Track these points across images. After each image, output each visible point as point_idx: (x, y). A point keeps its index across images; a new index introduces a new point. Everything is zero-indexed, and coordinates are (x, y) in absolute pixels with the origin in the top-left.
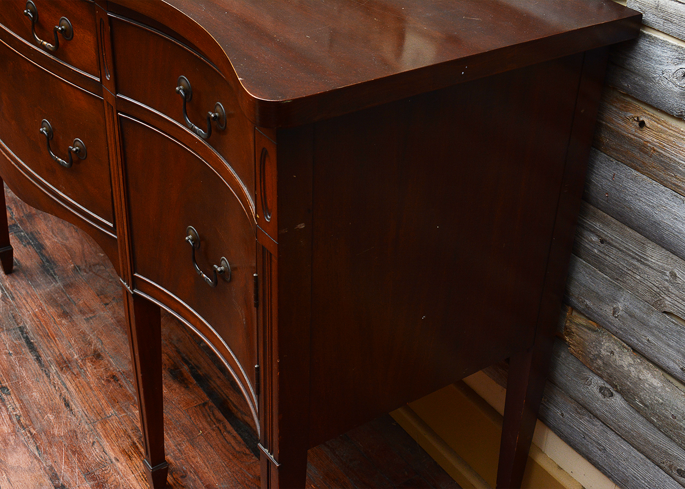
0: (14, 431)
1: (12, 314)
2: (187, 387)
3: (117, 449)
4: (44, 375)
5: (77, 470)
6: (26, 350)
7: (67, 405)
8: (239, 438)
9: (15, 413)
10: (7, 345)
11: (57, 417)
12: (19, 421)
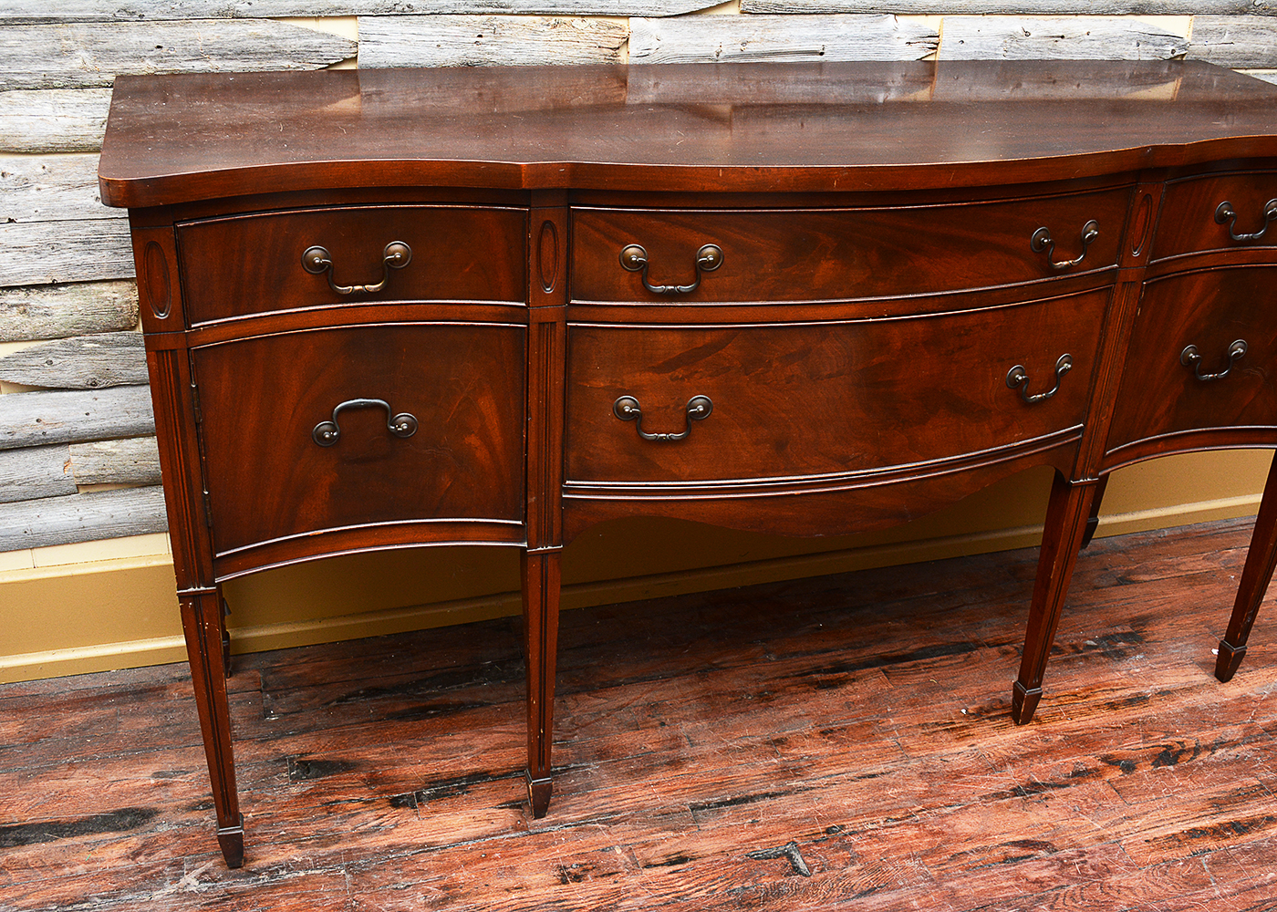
0: (916, 826)
1: (655, 815)
2: (854, 680)
3: (953, 744)
4: (807, 793)
5: (988, 776)
6: (749, 806)
7: (873, 776)
8: (945, 657)
9: (882, 823)
10: (732, 824)
11: (894, 786)
12: (897, 820)
